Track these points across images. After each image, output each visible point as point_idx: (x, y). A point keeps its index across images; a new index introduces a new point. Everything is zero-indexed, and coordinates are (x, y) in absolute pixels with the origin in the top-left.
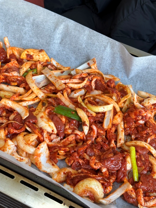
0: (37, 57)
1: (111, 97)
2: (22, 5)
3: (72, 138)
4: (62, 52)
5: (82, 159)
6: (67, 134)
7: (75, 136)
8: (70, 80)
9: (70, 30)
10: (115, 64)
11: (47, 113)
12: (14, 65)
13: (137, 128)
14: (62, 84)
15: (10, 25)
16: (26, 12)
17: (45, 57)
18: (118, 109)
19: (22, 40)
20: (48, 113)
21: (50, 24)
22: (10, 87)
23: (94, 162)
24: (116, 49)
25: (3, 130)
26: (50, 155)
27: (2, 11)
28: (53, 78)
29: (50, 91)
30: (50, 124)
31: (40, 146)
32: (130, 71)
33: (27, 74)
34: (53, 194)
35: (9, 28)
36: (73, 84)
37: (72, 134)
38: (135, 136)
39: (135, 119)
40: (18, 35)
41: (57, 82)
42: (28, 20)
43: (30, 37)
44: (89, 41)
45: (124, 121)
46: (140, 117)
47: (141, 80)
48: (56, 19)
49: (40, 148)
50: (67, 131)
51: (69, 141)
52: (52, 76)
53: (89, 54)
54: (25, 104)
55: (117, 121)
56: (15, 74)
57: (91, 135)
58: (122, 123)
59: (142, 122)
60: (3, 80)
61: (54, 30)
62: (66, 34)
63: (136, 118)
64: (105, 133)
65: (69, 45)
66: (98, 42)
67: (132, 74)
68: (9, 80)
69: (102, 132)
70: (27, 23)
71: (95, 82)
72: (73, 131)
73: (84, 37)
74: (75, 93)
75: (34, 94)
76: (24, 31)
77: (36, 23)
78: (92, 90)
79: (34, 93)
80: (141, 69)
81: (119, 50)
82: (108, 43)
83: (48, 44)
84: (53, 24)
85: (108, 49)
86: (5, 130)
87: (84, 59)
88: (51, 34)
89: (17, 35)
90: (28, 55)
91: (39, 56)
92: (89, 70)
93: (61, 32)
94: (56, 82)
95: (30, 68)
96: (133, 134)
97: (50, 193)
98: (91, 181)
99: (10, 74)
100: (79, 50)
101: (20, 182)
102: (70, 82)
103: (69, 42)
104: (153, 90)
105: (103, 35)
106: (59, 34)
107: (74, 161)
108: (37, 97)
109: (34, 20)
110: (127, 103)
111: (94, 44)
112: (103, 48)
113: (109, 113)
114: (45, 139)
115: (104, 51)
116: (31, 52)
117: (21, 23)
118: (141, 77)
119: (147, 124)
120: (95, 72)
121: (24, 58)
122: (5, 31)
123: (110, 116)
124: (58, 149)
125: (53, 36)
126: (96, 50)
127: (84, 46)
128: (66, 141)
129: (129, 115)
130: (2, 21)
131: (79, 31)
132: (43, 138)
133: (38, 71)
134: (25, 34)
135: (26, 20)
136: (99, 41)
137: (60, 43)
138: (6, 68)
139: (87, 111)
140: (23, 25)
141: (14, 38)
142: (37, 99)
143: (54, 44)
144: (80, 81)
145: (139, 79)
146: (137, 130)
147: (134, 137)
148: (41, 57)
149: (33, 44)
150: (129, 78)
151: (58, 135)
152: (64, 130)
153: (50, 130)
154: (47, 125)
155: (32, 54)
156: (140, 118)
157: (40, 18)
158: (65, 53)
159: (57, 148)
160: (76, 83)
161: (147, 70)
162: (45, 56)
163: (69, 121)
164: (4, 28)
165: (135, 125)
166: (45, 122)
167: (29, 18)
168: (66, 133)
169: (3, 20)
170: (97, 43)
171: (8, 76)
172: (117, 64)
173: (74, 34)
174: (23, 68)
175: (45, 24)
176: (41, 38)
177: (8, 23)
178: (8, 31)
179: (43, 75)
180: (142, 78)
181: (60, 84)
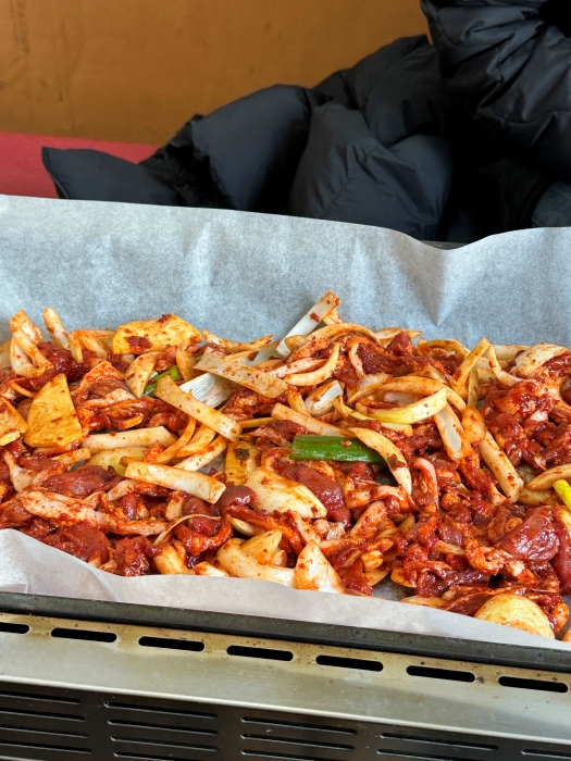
0: (161, 337)
1: (427, 376)
2: (64, 211)
3: (376, 513)
4: (225, 308)
5: (438, 560)
6: (357, 508)
7: (386, 505)
8: (289, 367)
9: (233, 238)
10: (387, 294)
11: (272, 470)
12: (106, 374)
13: (535, 437)
14: (275, 381)
15: (44, 276)
16: (83, 226)
17: (183, 332)
18: (461, 404)
19: (93, 307)
20: (273, 466)
21: (166, 240)
22: (120, 435)
23: (480, 553)
24: (380, 250)
25: (171, 548)
26: (342, 578)
27: (7, 244)
28: (239, 372)
29: (247, 413)
30: (300, 493)
31: (302, 558)
32: (440, 298)
33: (156, 387)
34: (431, 663)
35: (42, 284)
36: (301, 374)
37: (372, 502)
38: (544, 457)
39: (518, 415)
40: (78, 296)
41: (256, 380)
42: (98, 247)
43: (118, 292)
44: (298, 253)
45: (490, 430)
46: (532, 405)
47: (476, 319)
48: (179, 221)
49: (306, 564)
50: (354, 499)
51: (372, 525)
52: (234, 369)
53: (308, 288)
54: (191, 465)
55: (475, 433)
56: (121, 395)
57: (426, 490)
58: (489, 435)
59: (540, 417)
60: (91, 422)
61: (186, 251)
62: (223, 254)
63: (520, 412)
64: (458, 474)
65: (241, 282)
66: (324, 247)
67: (447, 308)
68: (110, 417)
69: (448, 475)
70: (97, 256)
71: (357, 353)
72: (373, 492)
73: (280, 245)
74: (316, 400)
75: (207, 430)
76: (94, 280)
77: (124, 246)
78: (358, 379)
79: (206, 427)
80: (466, 284)
81: (391, 251)
82: (353, 241)
83: (178, 296)
84: (176, 237)
85: (360, 259)
86: (176, 549)
87: (295, 306)
88: (178, 264)
89: (74, 299)
90: (132, 340)
91: (164, 333)
92: (324, 330)
93: (205, 251)
94: (253, 382)
95: (154, 369)
96: (533, 456)
97: (423, 663)
98: (505, 601)
99: (108, 399)
100: (272, 286)
101: (315, 662)
102: (290, 371)
103: (236, 273)
104: (519, 334)
105: (333, 222)
106: (201, 258)
107: (419, 574)
108: (217, 435)
109: (115, 242)
110: (472, 383)
111: (315, 256)
112: (344, 259)
113: (445, 418)
114: (306, 536)
115: (347, 266)
116: (138, 330)
117: (80, 261)
118: (473, 308)
119: (558, 417)
120: (341, 332)
121: (124, 352)
122: (32, 296)
123: (453, 423)
124: (358, 552)
125: (185, 269)
126: (323, 269)
127: (285, 269)
128: (363, 527)
129: (496, 410)
130: (15, 270)
131: (259, 232)
132: (300, 535)
133: (183, 373)
134: (99, 286)
135: (92, 248)
136: (326, 244)
137: (212, 285)
138: (88, 386)
139: (384, 430)
140: (87, 264)
141: (68, 310)
142: (217, 445)
143: (194, 293)
144: (316, 362)
145: (470, 316)
146: (537, 441)
147: (544, 462)
148: (172, 334)
149: (129, 311)
150: (439, 323)
151: (331, 519)
152: (344, 499)
153: (305, 511)
154: (292, 497)
155: (141, 334)
156: (534, 407)
157: (131, 231)
158: (232, 307)
159: (354, 551)
160: (307, 371)
161: (486, 284)
162: (182, 328)
163: (342, 471)
164: (27, 290)
165: (527, 430)
166: (283, 491)
167: (100, 240)
168: (354, 504)
169: (15, 267)
170: (322, 251)
171: (104, 407)
172: (394, 293)
173: (247, 246)
174: (137, 375)
175: (152, 243)
176: (151, 285)
177: (37, 272)
178: (44, 294)
179: (206, 375)
180: (477, 312)
181: (268, 382)
